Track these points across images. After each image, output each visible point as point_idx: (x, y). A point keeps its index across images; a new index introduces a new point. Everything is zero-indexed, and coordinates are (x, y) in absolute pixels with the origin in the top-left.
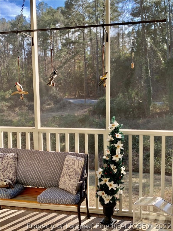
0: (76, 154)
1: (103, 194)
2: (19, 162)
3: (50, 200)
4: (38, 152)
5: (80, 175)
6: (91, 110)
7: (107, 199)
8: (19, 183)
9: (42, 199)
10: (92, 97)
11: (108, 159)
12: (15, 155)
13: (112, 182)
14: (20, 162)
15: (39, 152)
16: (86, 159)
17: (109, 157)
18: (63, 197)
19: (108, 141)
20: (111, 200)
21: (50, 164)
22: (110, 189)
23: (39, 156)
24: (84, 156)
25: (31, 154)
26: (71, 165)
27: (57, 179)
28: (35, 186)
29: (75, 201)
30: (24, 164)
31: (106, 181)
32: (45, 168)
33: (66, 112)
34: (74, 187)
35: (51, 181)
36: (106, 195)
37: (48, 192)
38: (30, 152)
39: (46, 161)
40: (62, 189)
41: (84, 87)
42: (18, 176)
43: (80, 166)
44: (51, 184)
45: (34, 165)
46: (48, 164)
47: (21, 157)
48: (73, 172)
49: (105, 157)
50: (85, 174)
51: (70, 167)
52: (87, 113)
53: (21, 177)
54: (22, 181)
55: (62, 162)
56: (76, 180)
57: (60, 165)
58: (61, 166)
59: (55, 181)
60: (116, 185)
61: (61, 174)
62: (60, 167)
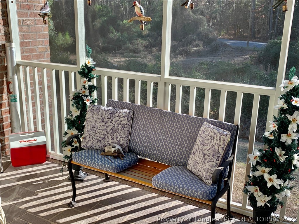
0: (218, 122)
1: (256, 191)
2: (134, 123)
3: (170, 186)
4: (162, 112)
5: (221, 157)
6: (255, 57)
7: (262, 200)
8: (133, 152)
9: (158, 183)
10: (258, 38)
11: (272, 138)
12: (129, 113)
13: (275, 176)
14: (136, 122)
15: (164, 113)
16: (235, 132)
17: (274, 136)
18: (190, 186)
19: (277, 109)
20: (268, 202)
21: (177, 133)
22: (269, 185)
23: (163, 118)
24: (231, 128)
25: (152, 113)
26: (208, 140)
27: (185, 155)
28: (154, 159)
29: (208, 197)
30: (141, 127)
31: (264, 172)
32: (169, 136)
33: (218, 58)
34: (208, 174)
35: (177, 157)
36: (261, 194)
37: (169, 173)
38: (151, 111)
39: (172, 127)
40: (191, 172)
41: (248, 23)
42: (131, 142)
43: (221, 143)
44: (177, 161)
45: (154, 130)
46: (174, 132)
47: (138, 116)
48: (210, 150)
49: (266, 134)
50: (230, 156)
51: (206, 142)
52: (248, 62)
53: (136, 144)
54: (136, 150)
55: (196, 132)
56: (214, 164)
57: (192, 136)
58: (194, 138)
59: (182, 157)
60: (280, 182)
61: (192, 149)
62: (192, 139)
